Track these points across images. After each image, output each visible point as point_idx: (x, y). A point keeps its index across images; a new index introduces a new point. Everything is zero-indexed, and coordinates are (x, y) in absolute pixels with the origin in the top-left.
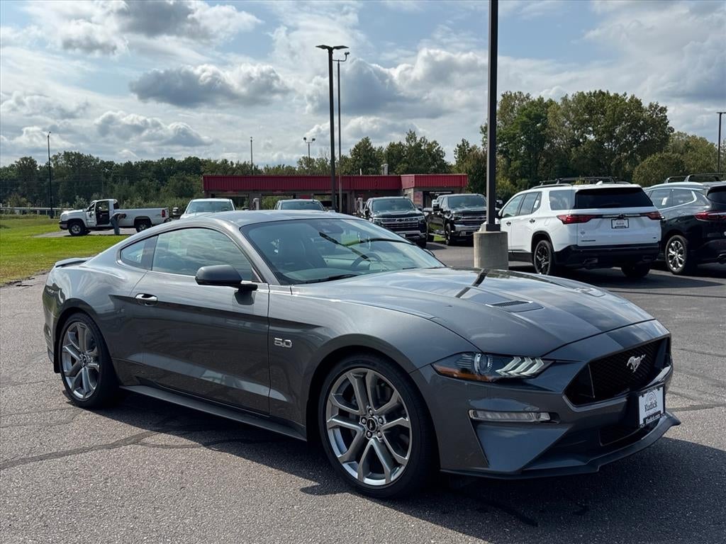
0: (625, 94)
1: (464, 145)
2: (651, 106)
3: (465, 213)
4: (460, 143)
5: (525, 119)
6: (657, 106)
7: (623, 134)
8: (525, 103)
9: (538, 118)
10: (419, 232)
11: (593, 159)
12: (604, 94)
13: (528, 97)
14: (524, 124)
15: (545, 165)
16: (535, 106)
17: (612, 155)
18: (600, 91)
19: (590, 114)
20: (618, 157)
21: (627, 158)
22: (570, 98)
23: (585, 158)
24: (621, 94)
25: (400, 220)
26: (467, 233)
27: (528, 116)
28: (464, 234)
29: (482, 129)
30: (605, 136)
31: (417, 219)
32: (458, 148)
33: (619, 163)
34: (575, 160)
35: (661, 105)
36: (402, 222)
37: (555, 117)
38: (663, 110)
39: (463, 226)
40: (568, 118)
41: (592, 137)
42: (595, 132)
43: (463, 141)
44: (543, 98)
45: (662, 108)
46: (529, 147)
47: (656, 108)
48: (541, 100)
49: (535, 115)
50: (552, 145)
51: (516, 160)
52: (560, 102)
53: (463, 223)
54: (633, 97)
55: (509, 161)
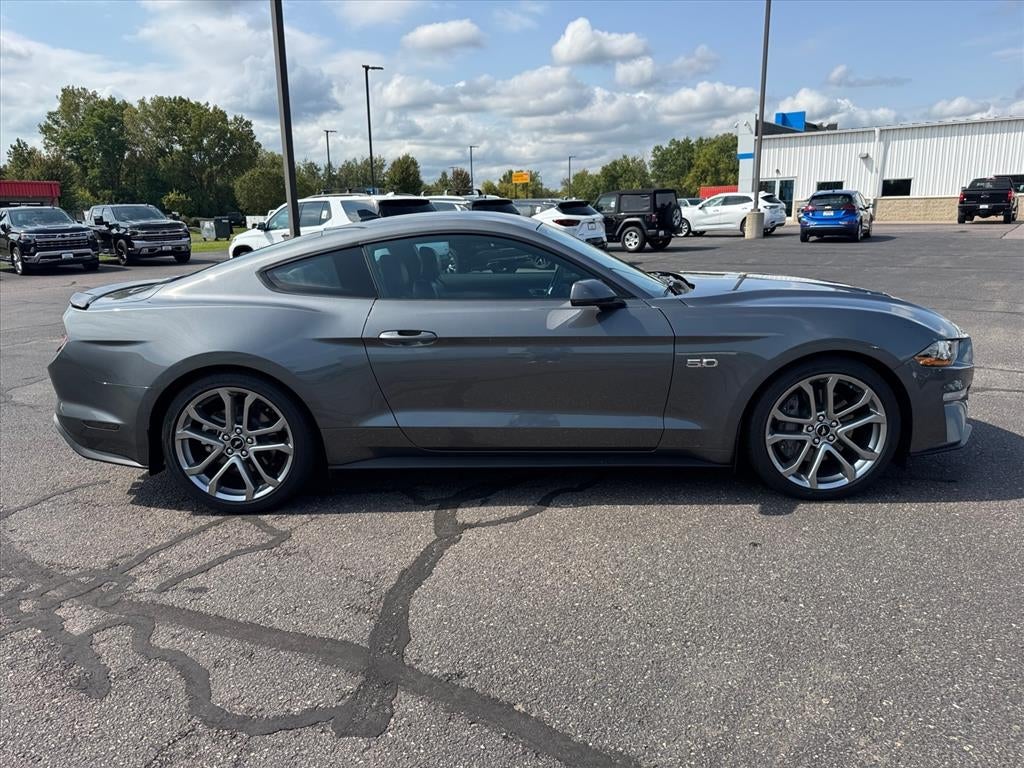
0: (207, 104)
1: (19, 145)
2: (236, 119)
3: (142, 227)
4: (15, 144)
5: (97, 121)
6: (242, 120)
7: (212, 145)
8: (92, 102)
9: (113, 121)
10: (89, 250)
11: (183, 171)
12: (184, 101)
13: (95, 96)
14: (98, 128)
15: (127, 175)
16: (106, 107)
17: (202, 168)
18: (180, 98)
19: (174, 121)
20: (209, 170)
21: (218, 172)
22: (148, 101)
23: (174, 169)
24: (203, 103)
25: (63, 236)
26: (150, 250)
27: (101, 117)
28: (146, 251)
29: (42, 129)
30: (193, 147)
31: (84, 235)
32: (12, 150)
33: (211, 176)
34: (164, 171)
35: (246, 119)
36: (66, 239)
37: (133, 120)
38: (248, 124)
39: (144, 242)
40: (148, 123)
41: (178, 147)
42: (181, 142)
43: (18, 140)
44: (114, 99)
45: (247, 122)
46: (106, 153)
47: (241, 122)
48: (112, 100)
49: (109, 117)
50: (133, 153)
51: (93, 168)
52: (136, 105)
53: (143, 239)
54: (215, 108)
55: (85, 169)
